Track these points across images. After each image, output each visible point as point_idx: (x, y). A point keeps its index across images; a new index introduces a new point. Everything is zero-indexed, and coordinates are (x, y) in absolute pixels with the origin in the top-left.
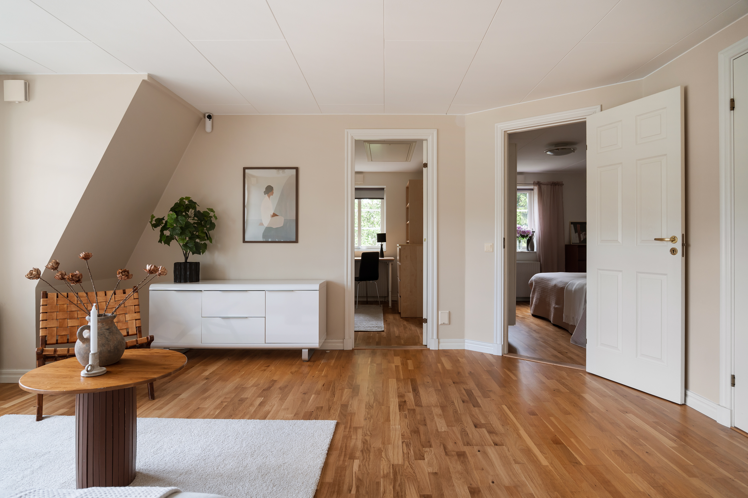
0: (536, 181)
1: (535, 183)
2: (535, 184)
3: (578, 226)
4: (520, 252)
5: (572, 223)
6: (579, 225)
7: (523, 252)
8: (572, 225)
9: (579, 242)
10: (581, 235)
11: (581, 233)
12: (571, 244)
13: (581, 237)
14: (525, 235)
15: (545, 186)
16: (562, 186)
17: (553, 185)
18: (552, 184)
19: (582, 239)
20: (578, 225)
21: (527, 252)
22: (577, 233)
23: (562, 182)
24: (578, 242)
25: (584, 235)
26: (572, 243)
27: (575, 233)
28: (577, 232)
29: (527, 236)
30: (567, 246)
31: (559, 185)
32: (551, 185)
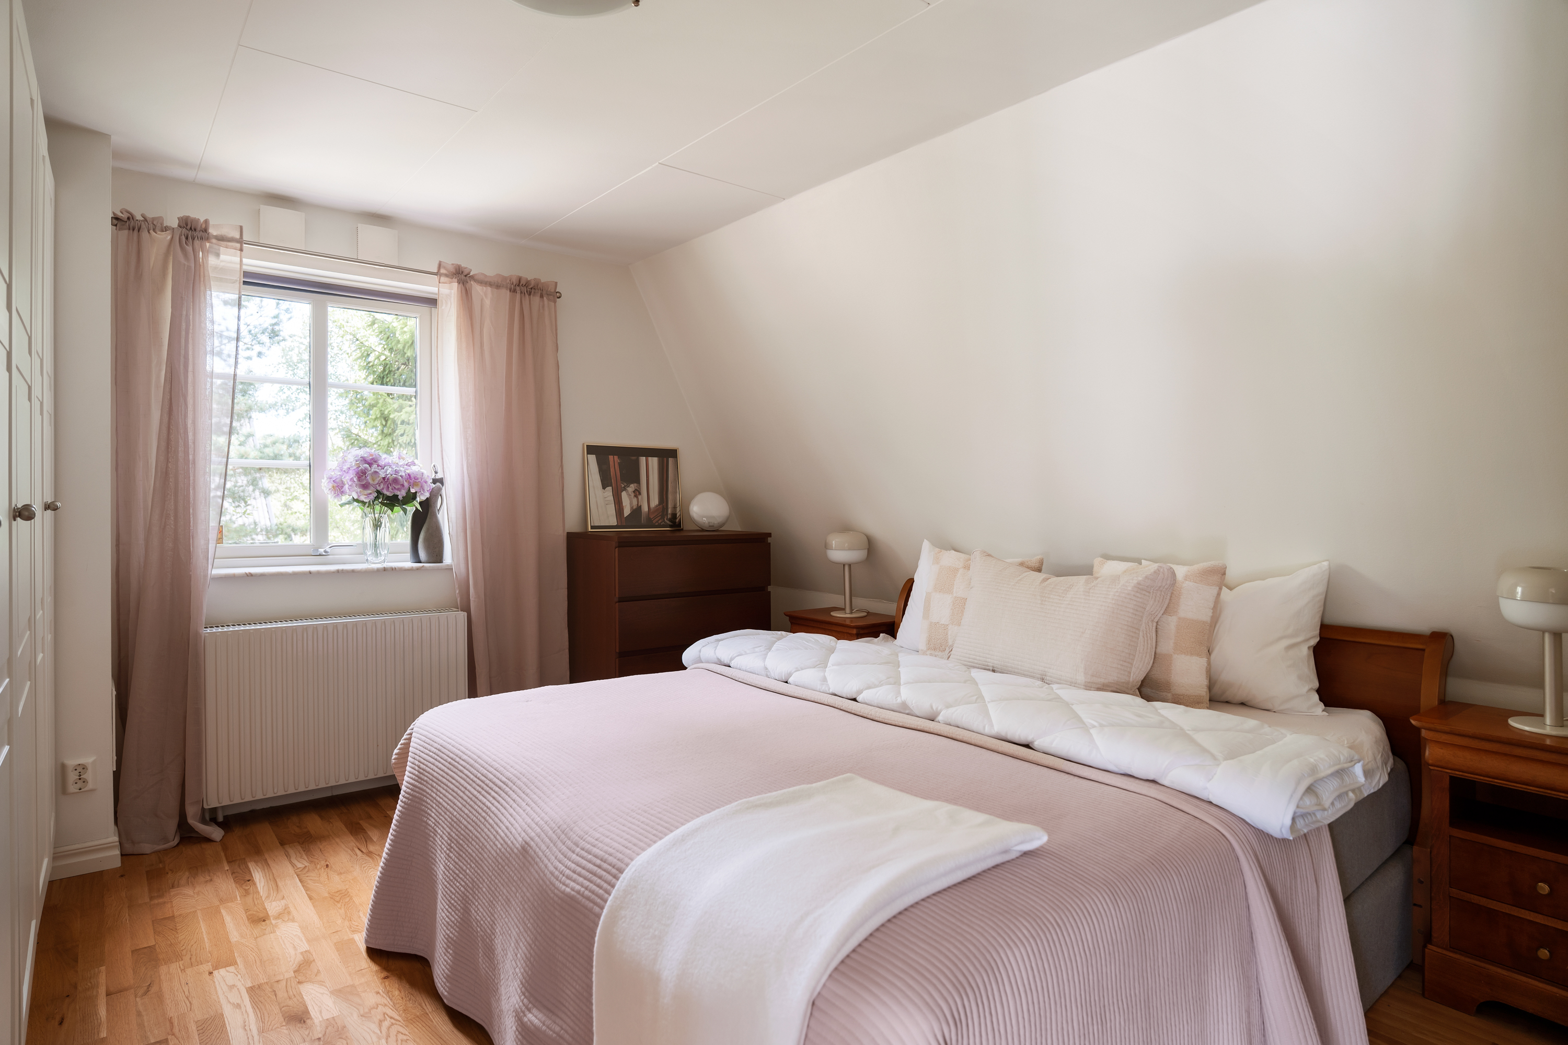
0: (451, 260)
1: (443, 271)
2: (446, 275)
3: (614, 460)
4: (378, 570)
5: (591, 449)
6: (616, 457)
7: (393, 570)
8: (592, 458)
9: (615, 524)
10: (624, 494)
11: (625, 489)
12: (590, 530)
13: (624, 504)
14: (401, 494)
15: (489, 289)
16: (555, 302)
17: (519, 292)
18: (518, 288)
19: (627, 512)
20: (611, 457)
21: (411, 570)
22: (609, 489)
23: (556, 283)
24: (613, 522)
25: (633, 495)
26: (592, 527)
27: (604, 488)
28: (611, 486)
29: (411, 497)
30: (572, 538)
31: (542, 296)
32: (513, 291)
